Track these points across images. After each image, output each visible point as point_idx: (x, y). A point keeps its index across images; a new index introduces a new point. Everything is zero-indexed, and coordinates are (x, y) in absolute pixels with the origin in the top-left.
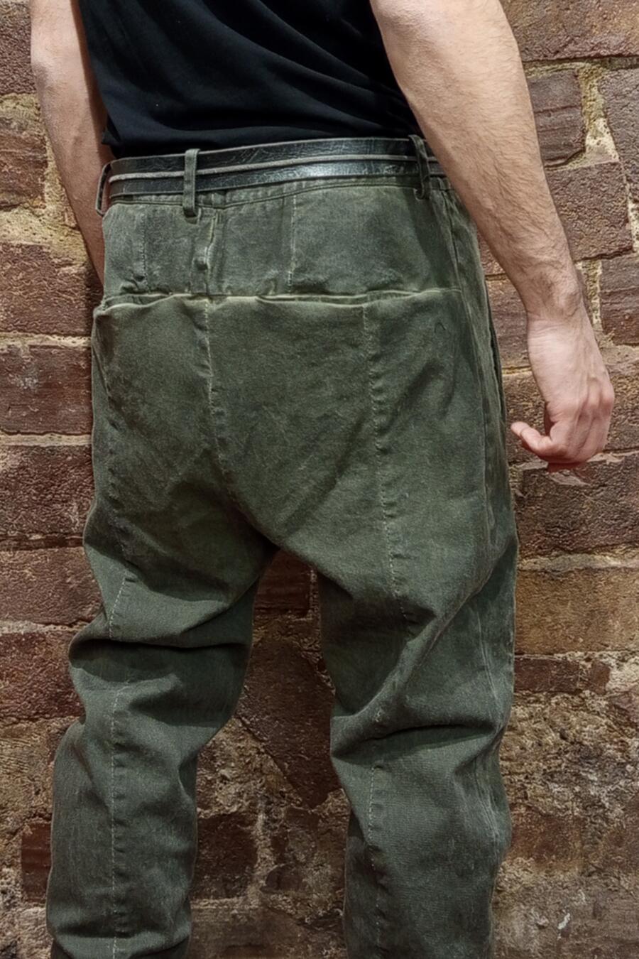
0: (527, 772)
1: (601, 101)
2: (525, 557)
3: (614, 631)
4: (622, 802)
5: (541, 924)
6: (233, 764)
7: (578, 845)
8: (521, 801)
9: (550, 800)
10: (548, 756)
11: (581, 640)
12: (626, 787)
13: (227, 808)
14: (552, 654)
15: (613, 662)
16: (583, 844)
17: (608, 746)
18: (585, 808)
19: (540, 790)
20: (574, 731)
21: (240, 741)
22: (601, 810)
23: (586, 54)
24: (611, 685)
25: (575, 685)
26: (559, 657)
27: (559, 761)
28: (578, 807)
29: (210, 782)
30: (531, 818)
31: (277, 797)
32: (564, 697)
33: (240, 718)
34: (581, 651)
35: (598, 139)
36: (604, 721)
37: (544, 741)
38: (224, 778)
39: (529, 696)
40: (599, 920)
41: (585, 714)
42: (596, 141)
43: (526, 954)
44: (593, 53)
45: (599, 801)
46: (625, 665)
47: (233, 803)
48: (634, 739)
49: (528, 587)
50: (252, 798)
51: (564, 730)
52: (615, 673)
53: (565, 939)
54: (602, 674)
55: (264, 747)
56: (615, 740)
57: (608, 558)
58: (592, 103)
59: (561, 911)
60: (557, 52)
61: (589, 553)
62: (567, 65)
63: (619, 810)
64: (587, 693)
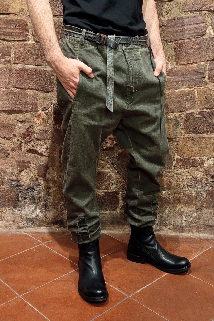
0: (184, 185)
1: (211, 21)
2: (186, 134)
3: (206, 152)
4: (206, 193)
5: (185, 220)
6: (114, 180)
7: (195, 202)
8: (182, 191)
9: (189, 191)
10: (189, 181)
11: (198, 154)
12: (207, 189)
13: (113, 190)
14: (191, 157)
15: (206, 160)
16: (196, 202)
17: (203, 179)
18: (197, 194)
19: (186, 189)
20: (195, 176)
21: (116, 175)
22: (201, 194)
23: (208, 9)
24: (205, 165)
25: (196, 165)
26: (193, 158)
27: (192, 183)
28: (195, 193)
29: (109, 184)
30: (184, 195)
31: (124, 188)
32: (193, 168)
33: (116, 170)
34: (198, 157)
35: (210, 31)
36: (203, 173)
37: (188, 178)
38: (112, 183)
39: (185, 167)
40: (199, 220)
41: (198, 172)
42: (209, 32)
43: (181, 227)
44: (209, 9)
45: (201, 192)
46: (208, 160)
47: (114, 189)
48: (210, 178)
49: (186, 141)
50: (119, 188)
51: (193, 175)
52: (206, 162)
53: (191, 224)
54: (203, 162)
55: (122, 177)
56: (205, 178)
57: (206, 135)
58: (208, 22)
59: (190, 217)
60: (200, 9)
61: (201, 133)
62: (203, 12)
63: (205, 194)
64: (199, 167)
